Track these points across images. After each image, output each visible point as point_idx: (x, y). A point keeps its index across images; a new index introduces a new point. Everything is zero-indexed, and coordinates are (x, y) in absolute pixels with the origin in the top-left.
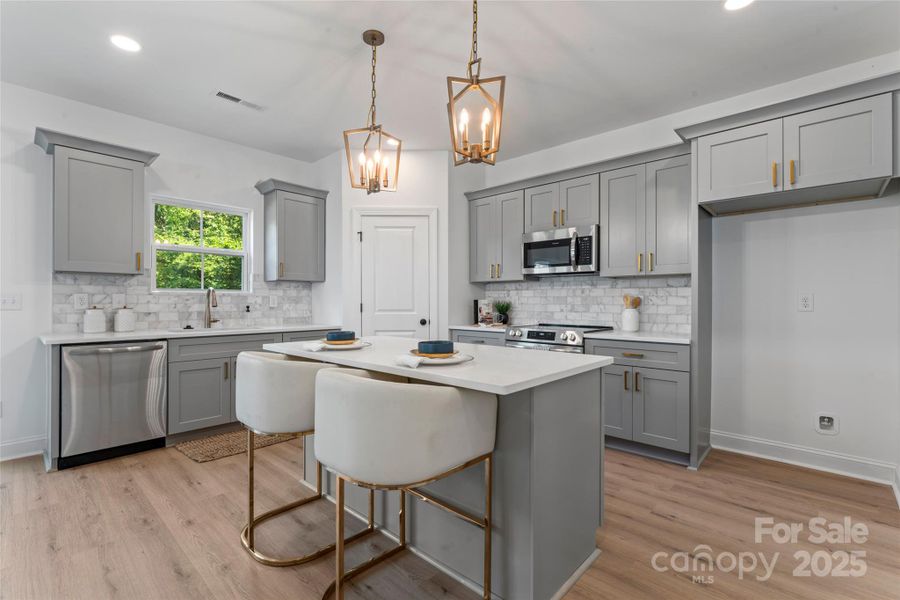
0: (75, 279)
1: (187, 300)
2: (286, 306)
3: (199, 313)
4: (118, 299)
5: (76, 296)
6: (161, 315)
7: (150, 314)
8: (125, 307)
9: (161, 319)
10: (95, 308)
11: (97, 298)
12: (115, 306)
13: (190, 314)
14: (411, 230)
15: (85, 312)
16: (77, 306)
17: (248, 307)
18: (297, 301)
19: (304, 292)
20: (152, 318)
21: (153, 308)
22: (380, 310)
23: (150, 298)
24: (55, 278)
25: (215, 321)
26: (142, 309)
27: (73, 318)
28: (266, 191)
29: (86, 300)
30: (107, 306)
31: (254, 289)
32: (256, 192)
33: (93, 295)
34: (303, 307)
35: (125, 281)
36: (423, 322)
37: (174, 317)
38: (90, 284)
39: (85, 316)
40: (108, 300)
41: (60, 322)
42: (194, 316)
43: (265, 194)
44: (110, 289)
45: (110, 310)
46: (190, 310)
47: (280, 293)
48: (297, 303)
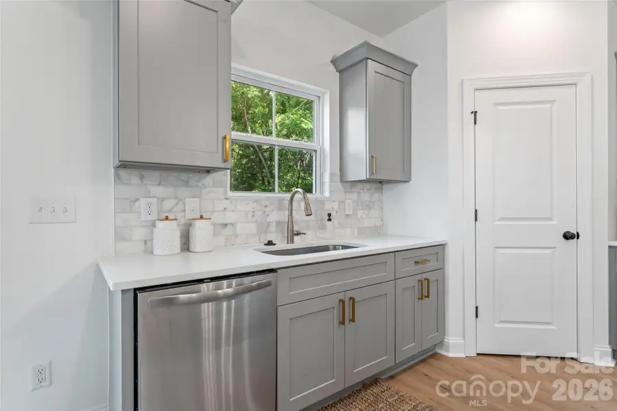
0: (142, 177)
1: (266, 207)
2: (360, 213)
3: (278, 223)
4: (192, 206)
5: (143, 201)
6: (239, 226)
7: (226, 225)
8: (202, 217)
9: (239, 232)
10: (167, 218)
11: (168, 204)
12: (189, 215)
13: (269, 224)
14: (549, 106)
15: (154, 225)
16: (145, 217)
17: (329, 215)
18: (369, 207)
19: (376, 196)
20: (228, 231)
21: (230, 217)
22: (502, 219)
23: (226, 204)
24: (117, 176)
25: (298, 234)
26: (218, 218)
27: (139, 233)
28: (342, 67)
29: (154, 208)
30: (179, 215)
31: (331, 192)
32: (332, 68)
33: (163, 200)
34: (375, 213)
35: (199, 181)
36: (568, 236)
37: (252, 228)
38: (159, 184)
39: (155, 230)
40: (180, 207)
41: (124, 240)
42: (273, 227)
43: (341, 72)
44: (183, 192)
45: (182, 221)
46: (269, 219)
47: (355, 196)
48: (370, 208)
